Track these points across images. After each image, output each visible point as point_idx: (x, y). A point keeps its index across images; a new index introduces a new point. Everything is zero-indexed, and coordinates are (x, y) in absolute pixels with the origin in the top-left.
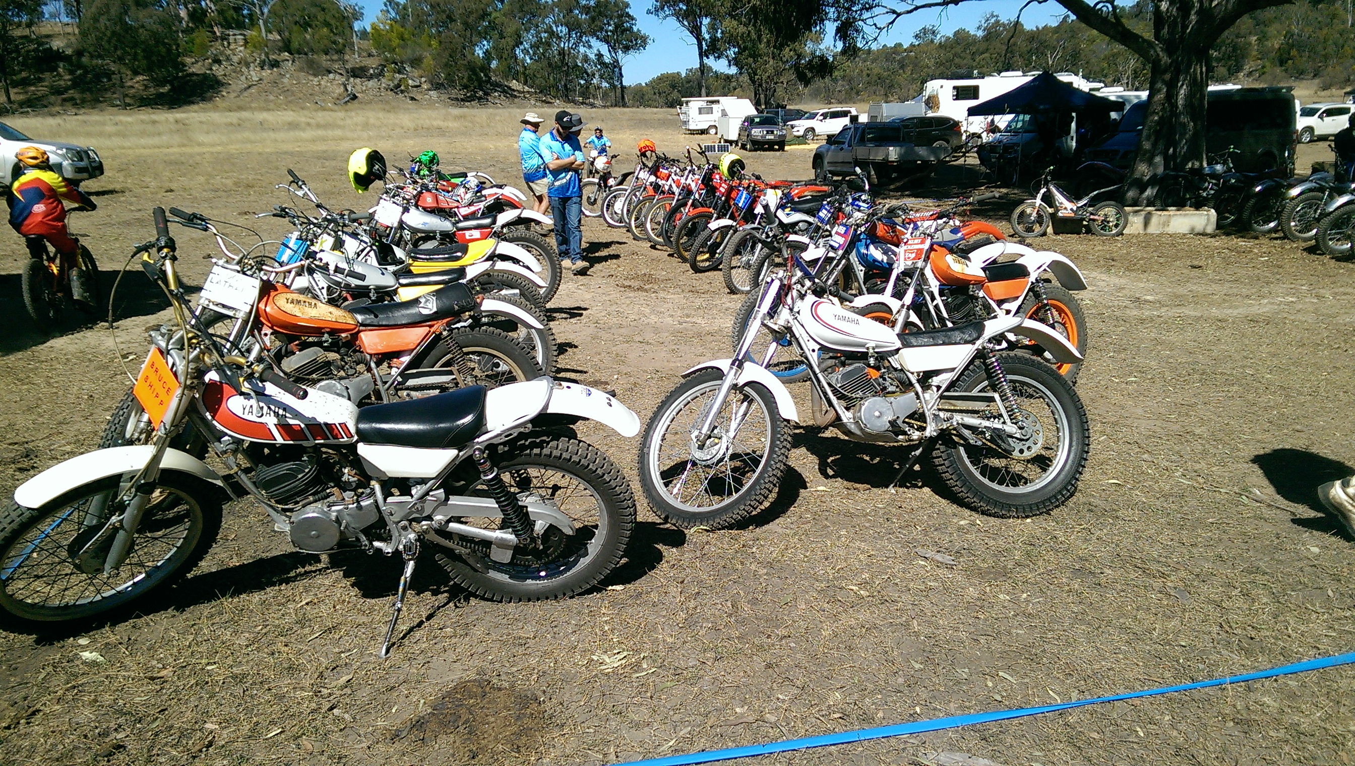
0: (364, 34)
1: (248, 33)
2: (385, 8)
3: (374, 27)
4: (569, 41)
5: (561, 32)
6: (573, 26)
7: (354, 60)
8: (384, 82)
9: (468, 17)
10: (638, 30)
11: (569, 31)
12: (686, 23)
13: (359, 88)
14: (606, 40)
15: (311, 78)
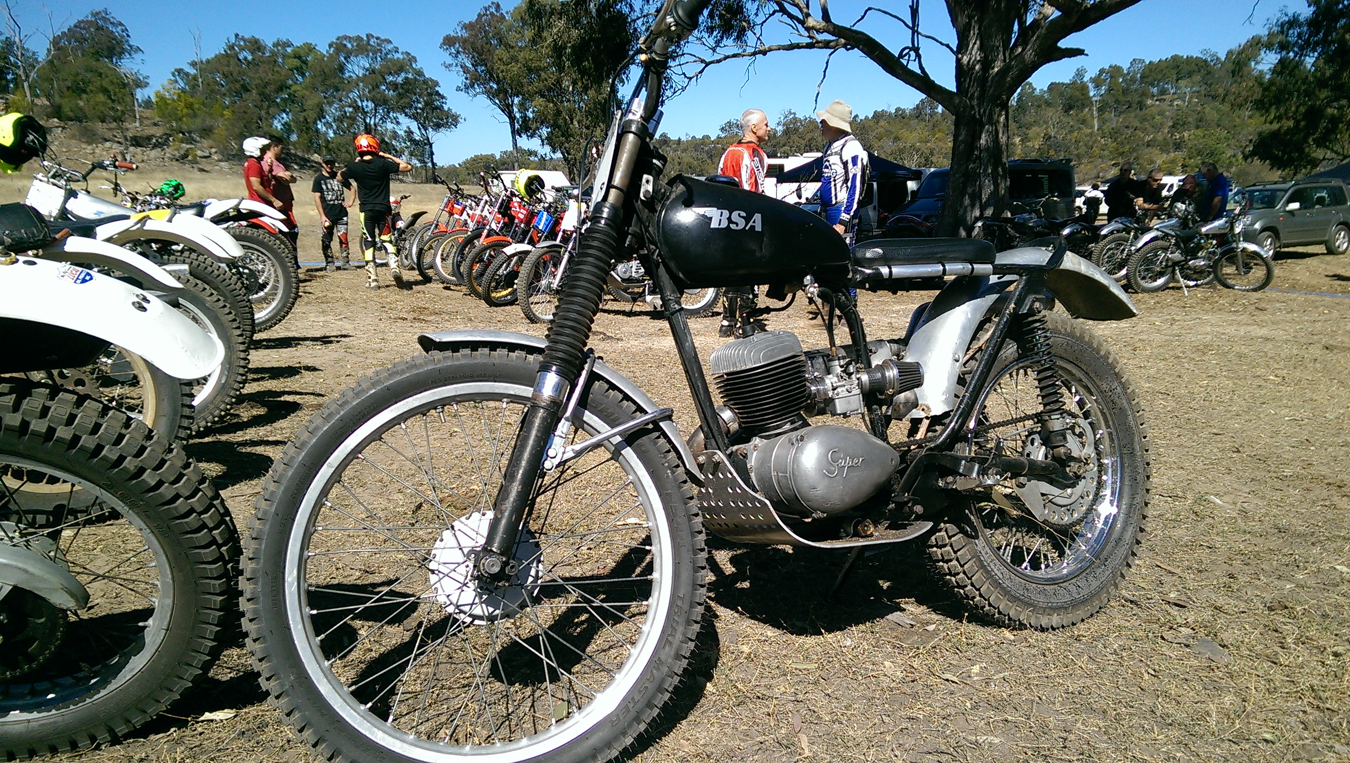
0: (148, 104)
1: (11, 97)
2: (173, 78)
3: (157, 94)
4: (375, 116)
5: (367, 106)
6: (380, 102)
7: (134, 128)
8: (169, 152)
9: (265, 87)
10: (449, 109)
11: (376, 106)
12: (497, 101)
13: (139, 157)
14: (415, 117)
15: (84, 146)
